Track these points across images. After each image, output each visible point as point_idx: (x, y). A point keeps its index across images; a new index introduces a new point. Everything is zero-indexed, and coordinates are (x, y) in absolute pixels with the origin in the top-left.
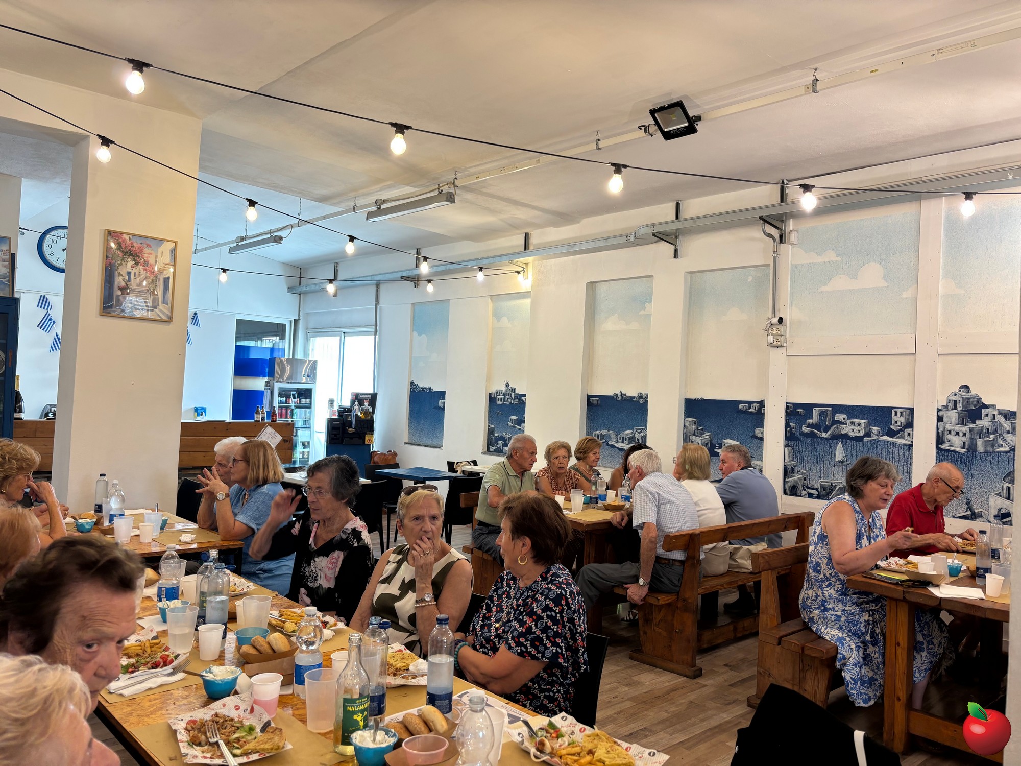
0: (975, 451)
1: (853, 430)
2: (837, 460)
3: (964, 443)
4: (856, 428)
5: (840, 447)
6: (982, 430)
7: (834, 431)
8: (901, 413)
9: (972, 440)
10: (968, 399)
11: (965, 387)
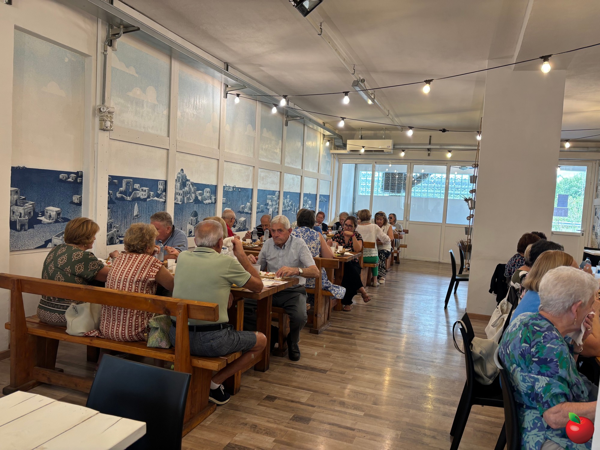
1: (142, 194)
2: (135, 215)
3: (181, 199)
4: (144, 193)
5: (137, 206)
6: (186, 192)
9: (183, 197)
10: (183, 176)
11: (182, 170)
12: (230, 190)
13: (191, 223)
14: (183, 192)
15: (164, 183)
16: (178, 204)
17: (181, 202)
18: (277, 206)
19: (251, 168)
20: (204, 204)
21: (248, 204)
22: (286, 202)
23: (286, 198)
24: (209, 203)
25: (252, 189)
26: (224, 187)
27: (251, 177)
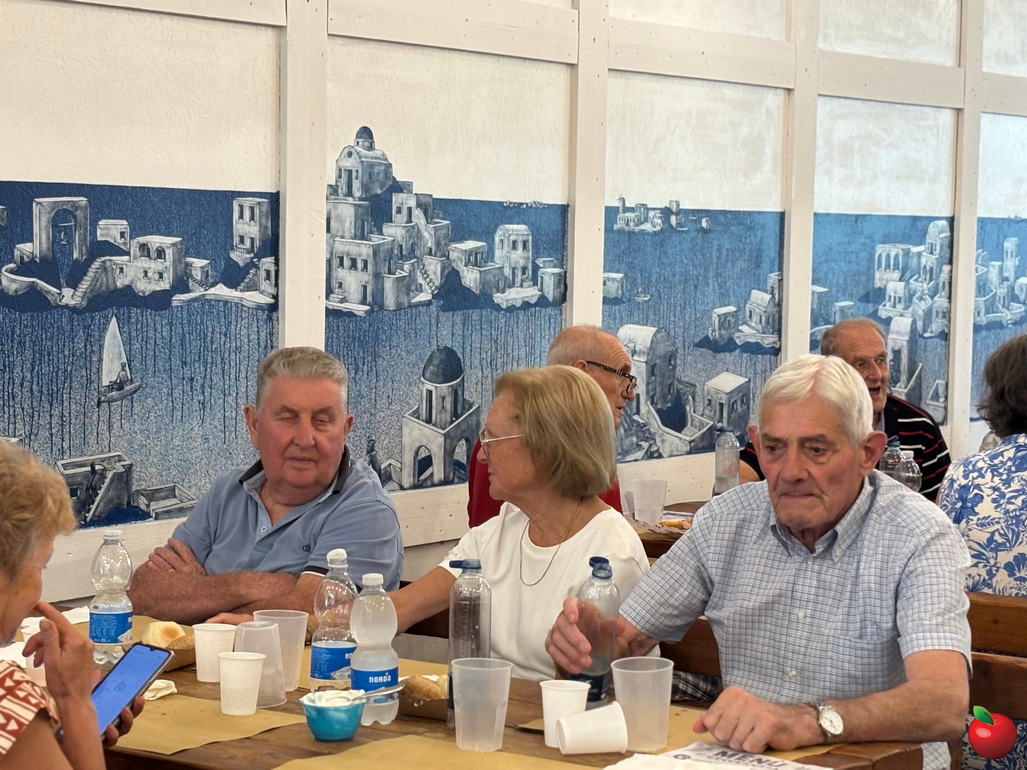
0: (382, 307)
1: (146, 273)
2: (105, 382)
3: (365, 287)
4: (154, 266)
5: (115, 336)
6: (392, 249)
7: (95, 279)
8: (252, 209)
9: (377, 276)
10: (371, 166)
11: (366, 133)
12: (647, 227)
13: (424, 413)
14: (376, 250)
15: (265, 208)
16: (350, 314)
17: (363, 302)
18: (941, 301)
19: (774, 100)
20: (498, 308)
21: (760, 298)
22: (993, 275)
23: (998, 254)
24: (526, 305)
25: (782, 216)
26: (611, 213)
27: (771, 148)
